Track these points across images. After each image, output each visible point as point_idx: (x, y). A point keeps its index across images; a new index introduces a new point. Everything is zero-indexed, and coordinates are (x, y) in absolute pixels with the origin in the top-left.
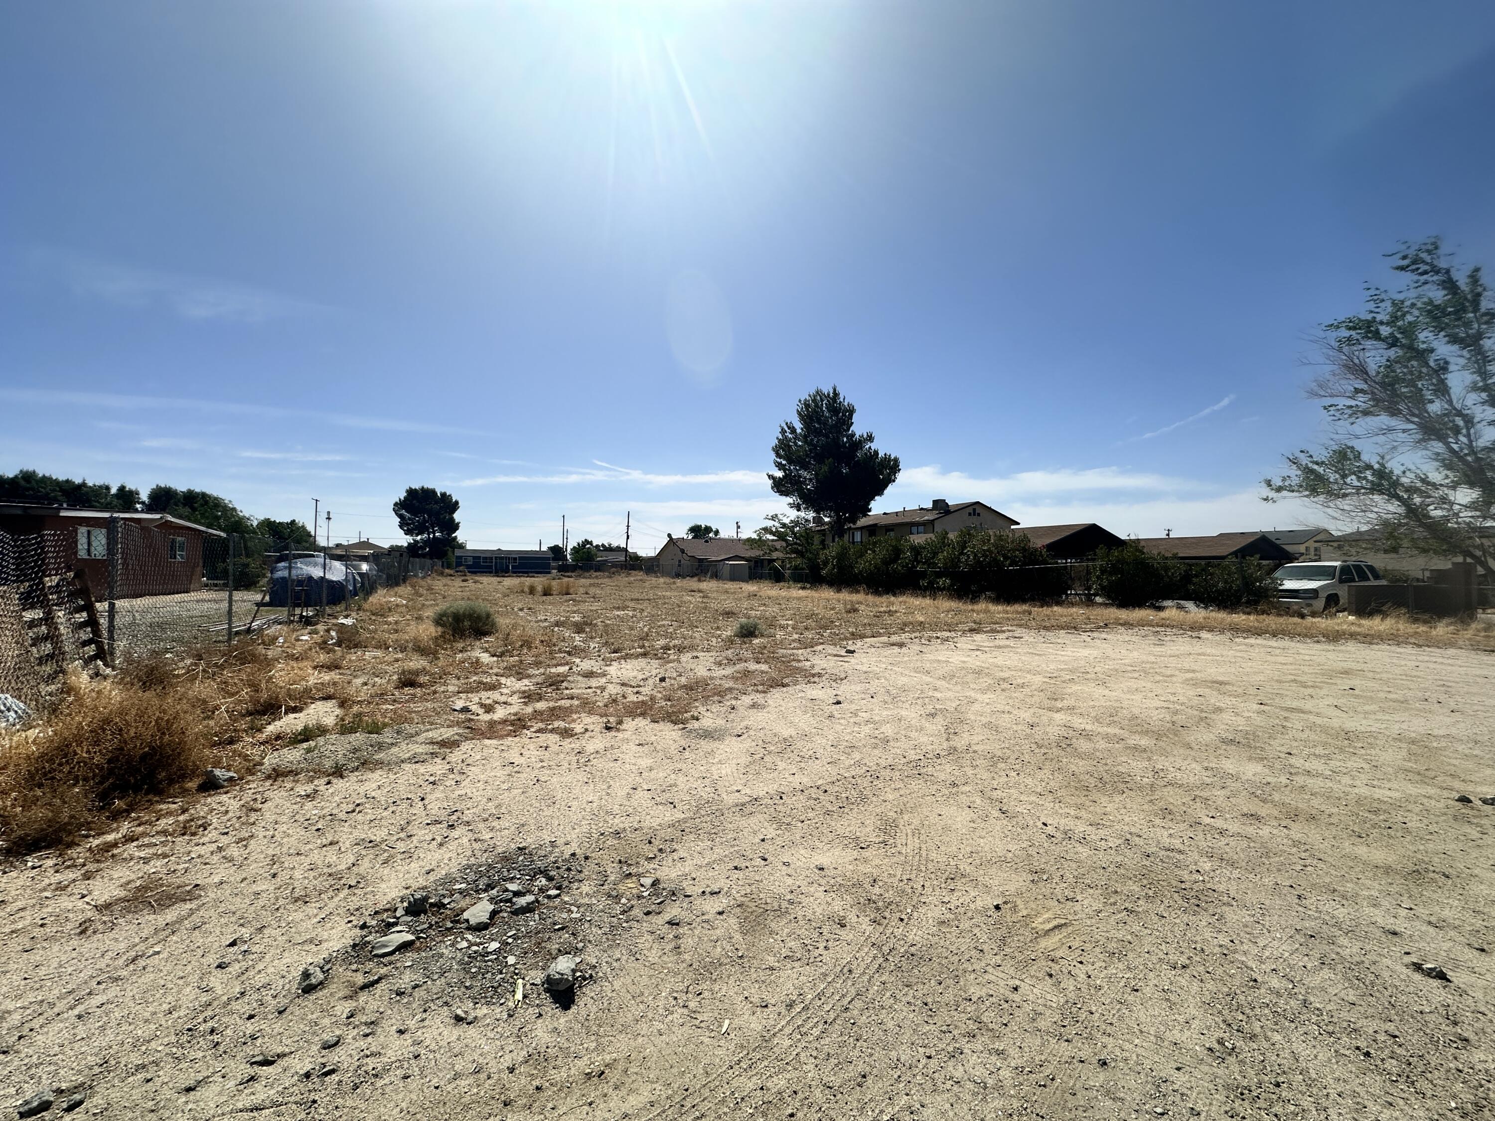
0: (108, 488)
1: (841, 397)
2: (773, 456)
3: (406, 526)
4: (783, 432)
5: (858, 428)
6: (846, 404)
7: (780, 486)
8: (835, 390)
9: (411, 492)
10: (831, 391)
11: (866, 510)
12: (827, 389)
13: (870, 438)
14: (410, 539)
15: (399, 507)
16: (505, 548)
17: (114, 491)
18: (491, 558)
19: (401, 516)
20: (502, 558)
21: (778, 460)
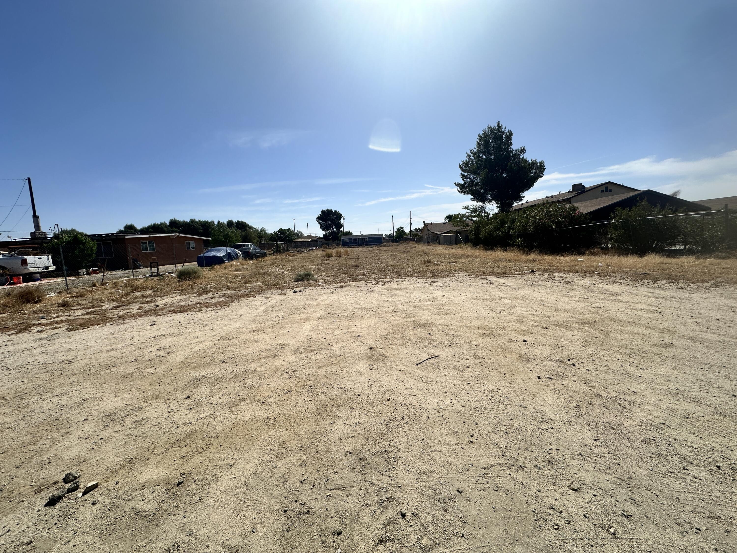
0: (213, 222)
1: (503, 127)
2: (460, 172)
3: (323, 227)
4: (469, 156)
5: (515, 146)
6: (507, 131)
7: (463, 189)
8: (498, 124)
9: (323, 212)
10: (496, 125)
11: (519, 198)
12: (494, 125)
13: (523, 151)
14: (324, 233)
15: (319, 219)
16: (364, 233)
17: (216, 223)
18: (356, 239)
19: (319, 223)
20: (360, 239)
21: (463, 173)
